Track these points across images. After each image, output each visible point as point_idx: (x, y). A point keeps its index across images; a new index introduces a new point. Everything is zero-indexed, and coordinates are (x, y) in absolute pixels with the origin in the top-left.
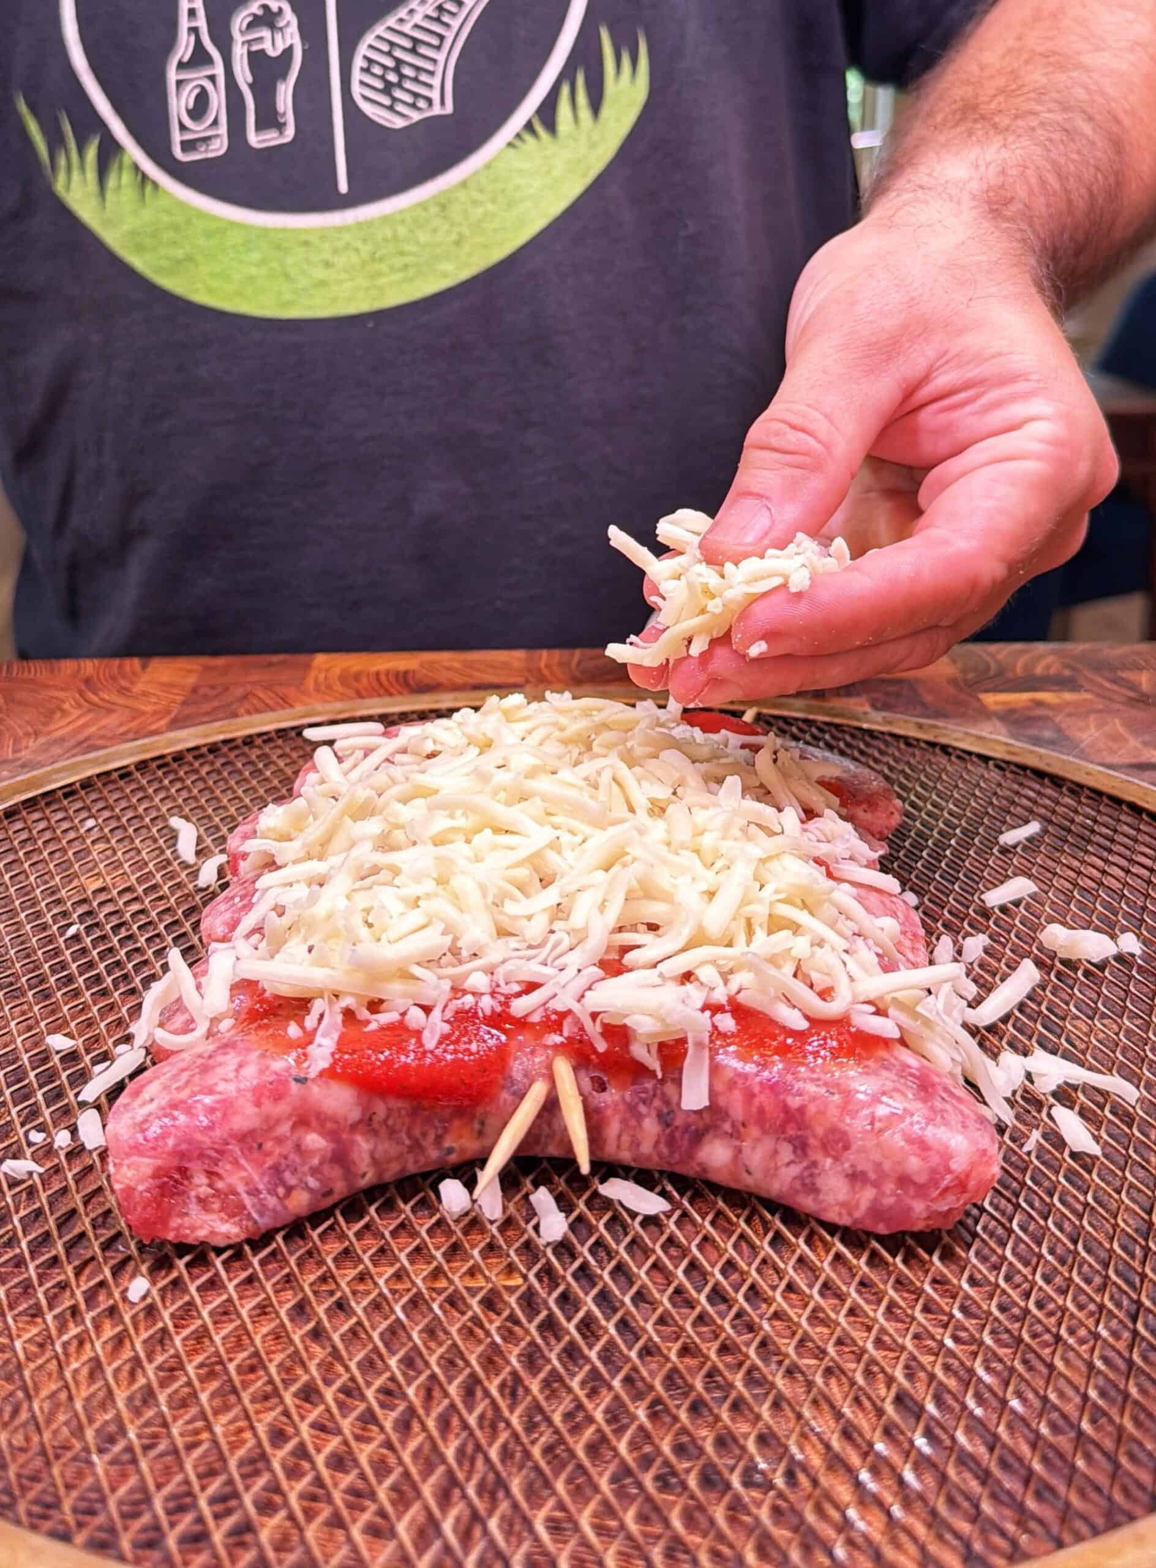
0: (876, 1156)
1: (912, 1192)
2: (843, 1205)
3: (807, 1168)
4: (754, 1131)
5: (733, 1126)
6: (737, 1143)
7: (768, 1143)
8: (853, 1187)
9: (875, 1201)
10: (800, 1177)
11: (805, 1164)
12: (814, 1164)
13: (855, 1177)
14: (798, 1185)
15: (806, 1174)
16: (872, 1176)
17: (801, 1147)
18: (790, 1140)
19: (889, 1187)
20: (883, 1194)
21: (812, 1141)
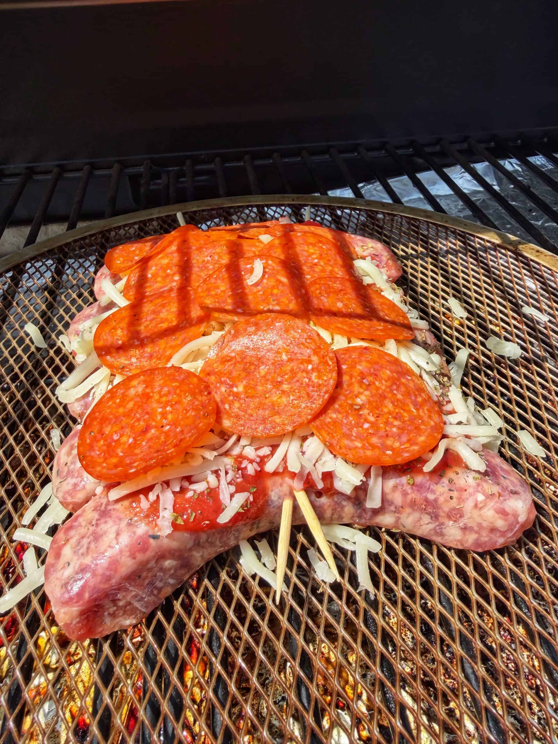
0: (479, 520)
1: (498, 534)
2: (458, 541)
3: (437, 526)
4: (408, 510)
5: (396, 507)
6: (397, 515)
7: (416, 515)
8: (464, 534)
9: (477, 539)
10: (435, 529)
11: (437, 524)
12: (442, 524)
13: (465, 529)
14: (432, 532)
15: (437, 528)
16: (476, 528)
17: (435, 517)
18: (429, 514)
19: (484, 533)
20: (482, 536)
21: (442, 514)
